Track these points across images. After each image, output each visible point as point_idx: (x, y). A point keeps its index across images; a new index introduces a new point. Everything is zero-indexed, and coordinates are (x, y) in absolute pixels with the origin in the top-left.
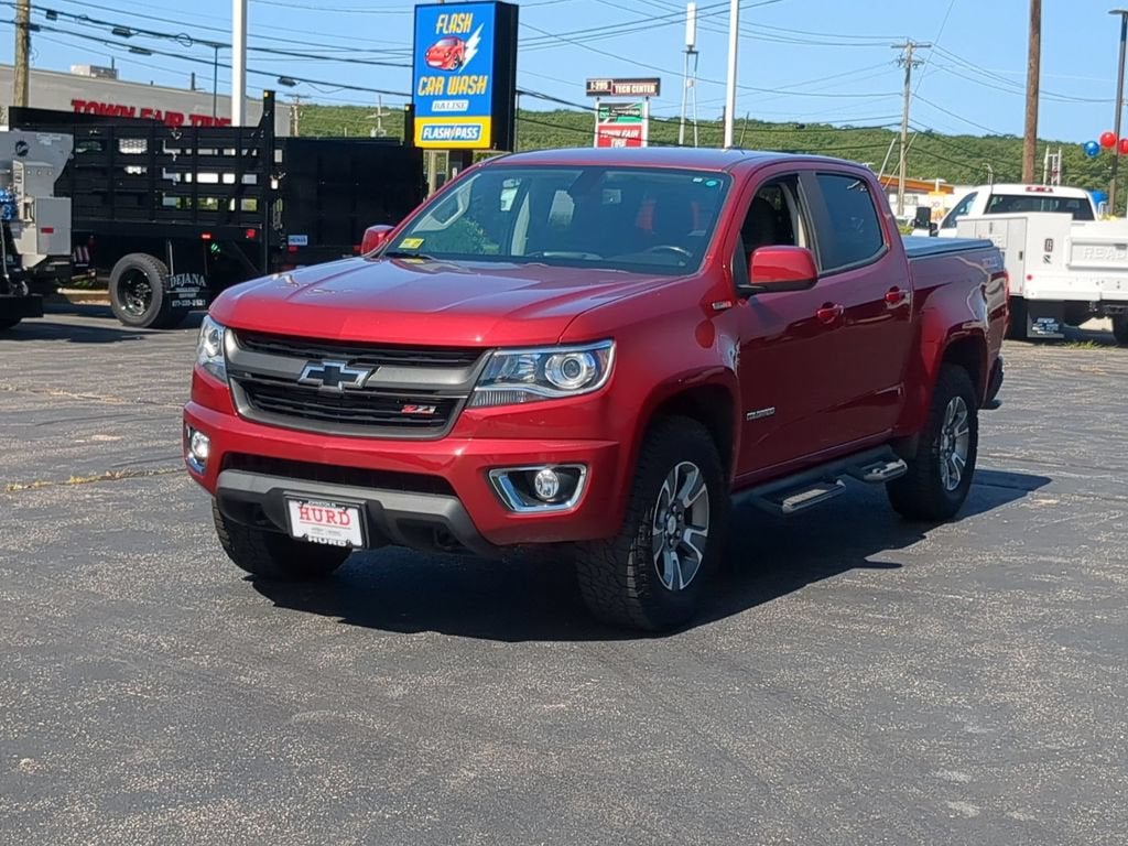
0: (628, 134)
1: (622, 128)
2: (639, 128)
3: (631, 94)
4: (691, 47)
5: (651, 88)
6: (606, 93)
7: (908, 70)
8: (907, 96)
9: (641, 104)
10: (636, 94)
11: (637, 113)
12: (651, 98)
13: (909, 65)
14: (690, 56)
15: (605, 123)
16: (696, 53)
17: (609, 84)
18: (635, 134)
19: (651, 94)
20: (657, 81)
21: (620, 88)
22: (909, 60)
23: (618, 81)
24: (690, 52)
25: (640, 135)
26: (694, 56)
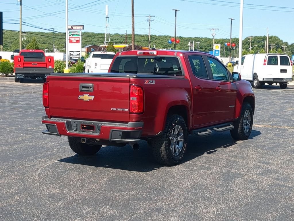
0: (77, 39)
1: (75, 38)
2: (79, 38)
3: (77, 29)
4: (107, 16)
5: (82, 28)
6: (71, 29)
7: (150, 22)
8: (150, 29)
9: (79, 32)
10: (78, 29)
11: (78, 34)
12: (82, 30)
13: (150, 21)
14: (107, 18)
15: (71, 36)
16: (109, 18)
17: (71, 27)
18: (78, 39)
19: (82, 29)
20: (83, 26)
21: (74, 28)
22: (150, 20)
23: (73, 26)
24: (107, 17)
25: (79, 39)
26: (108, 18)
